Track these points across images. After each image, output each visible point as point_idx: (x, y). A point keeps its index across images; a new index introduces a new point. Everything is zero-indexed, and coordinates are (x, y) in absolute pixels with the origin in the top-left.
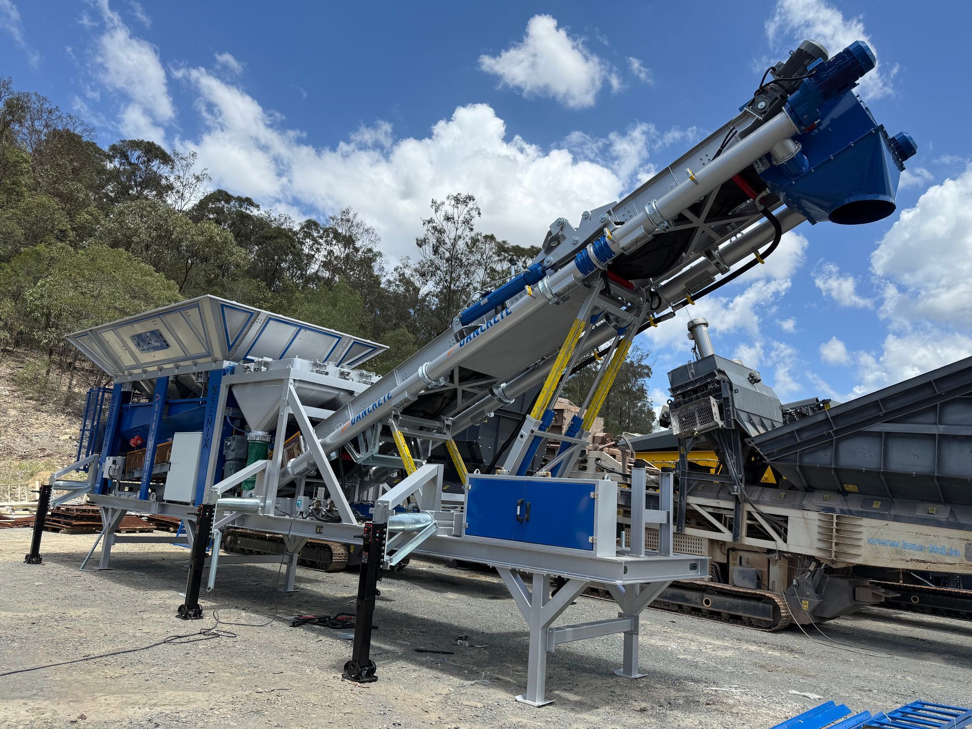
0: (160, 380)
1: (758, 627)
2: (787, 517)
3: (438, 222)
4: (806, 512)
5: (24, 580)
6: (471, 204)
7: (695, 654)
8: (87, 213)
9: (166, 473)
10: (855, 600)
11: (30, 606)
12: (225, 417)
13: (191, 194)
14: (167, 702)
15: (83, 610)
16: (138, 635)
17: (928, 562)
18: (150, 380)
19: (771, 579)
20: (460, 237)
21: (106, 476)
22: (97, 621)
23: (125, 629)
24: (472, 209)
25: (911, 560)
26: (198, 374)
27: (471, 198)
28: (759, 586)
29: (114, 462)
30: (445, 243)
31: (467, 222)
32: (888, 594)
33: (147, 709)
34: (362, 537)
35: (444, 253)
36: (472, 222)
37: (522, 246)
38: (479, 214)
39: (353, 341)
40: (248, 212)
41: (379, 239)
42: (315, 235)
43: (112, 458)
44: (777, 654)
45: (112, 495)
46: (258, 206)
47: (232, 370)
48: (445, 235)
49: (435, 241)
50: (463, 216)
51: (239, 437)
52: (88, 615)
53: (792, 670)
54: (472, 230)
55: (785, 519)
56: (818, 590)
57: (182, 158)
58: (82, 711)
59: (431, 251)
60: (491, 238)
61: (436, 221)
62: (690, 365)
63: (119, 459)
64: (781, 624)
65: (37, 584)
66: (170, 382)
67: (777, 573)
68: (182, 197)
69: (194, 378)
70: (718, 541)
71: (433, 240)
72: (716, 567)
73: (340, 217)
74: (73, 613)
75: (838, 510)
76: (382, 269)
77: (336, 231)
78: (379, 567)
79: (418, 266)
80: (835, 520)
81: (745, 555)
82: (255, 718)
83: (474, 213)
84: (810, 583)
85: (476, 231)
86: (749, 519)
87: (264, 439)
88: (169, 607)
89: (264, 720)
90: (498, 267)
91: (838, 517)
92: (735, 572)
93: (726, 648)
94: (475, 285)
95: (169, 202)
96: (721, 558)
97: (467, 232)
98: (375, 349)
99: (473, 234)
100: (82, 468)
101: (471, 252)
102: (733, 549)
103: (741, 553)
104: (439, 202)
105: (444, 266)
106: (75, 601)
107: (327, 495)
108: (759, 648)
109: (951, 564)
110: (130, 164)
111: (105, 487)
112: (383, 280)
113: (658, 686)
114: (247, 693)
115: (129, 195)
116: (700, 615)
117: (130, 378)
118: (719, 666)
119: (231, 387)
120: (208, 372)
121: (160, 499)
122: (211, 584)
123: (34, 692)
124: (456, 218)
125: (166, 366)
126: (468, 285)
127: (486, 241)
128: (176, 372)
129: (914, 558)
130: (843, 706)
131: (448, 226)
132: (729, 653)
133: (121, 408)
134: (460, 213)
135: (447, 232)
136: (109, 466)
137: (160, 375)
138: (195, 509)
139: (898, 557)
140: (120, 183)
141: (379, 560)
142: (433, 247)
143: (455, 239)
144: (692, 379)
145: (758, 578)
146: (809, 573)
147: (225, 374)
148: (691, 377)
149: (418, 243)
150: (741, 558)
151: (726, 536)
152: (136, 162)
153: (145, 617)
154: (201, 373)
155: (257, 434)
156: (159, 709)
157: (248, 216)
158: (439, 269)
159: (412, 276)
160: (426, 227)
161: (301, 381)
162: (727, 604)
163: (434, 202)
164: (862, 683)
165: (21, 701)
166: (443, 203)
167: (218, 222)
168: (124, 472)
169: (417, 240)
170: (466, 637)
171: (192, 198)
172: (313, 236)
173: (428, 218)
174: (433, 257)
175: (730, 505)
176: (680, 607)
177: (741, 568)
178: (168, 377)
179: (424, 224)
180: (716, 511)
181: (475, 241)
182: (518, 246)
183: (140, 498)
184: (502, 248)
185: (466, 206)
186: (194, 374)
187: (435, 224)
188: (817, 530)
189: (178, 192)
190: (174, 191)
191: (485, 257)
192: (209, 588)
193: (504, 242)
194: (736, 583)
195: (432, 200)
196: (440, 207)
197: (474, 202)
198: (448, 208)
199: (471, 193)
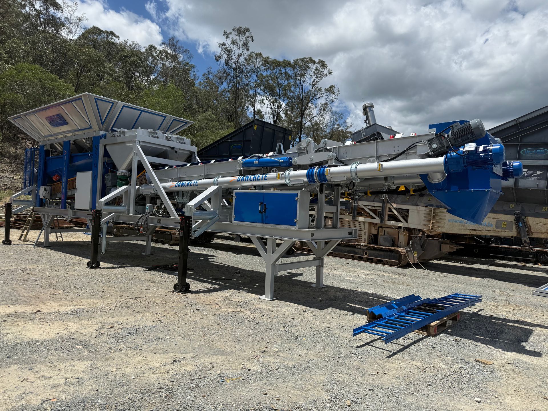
0: (65, 142)
1: (391, 265)
2: (409, 210)
3: (228, 45)
4: (419, 207)
5: (3, 252)
6: (247, 34)
7: (355, 277)
8: (13, 42)
9: (75, 195)
10: (440, 250)
11: (7, 264)
12: (104, 163)
13: (77, 29)
14: (82, 304)
15: (36, 266)
16: (66, 276)
17: (477, 230)
18: (60, 143)
19: (399, 241)
20: (241, 55)
21: (41, 197)
22: (44, 270)
23: (59, 273)
24: (248, 37)
25: (469, 229)
26: (87, 139)
27: (248, 30)
28: (393, 245)
29: (45, 189)
30: (232, 59)
31: (245, 45)
32: (458, 247)
33: (72, 307)
34: (179, 223)
35: (232, 65)
36: (249, 45)
37: (278, 60)
38: (253, 40)
39: (173, 118)
40: (112, 40)
41: (192, 57)
42: (155, 54)
43: (43, 187)
44: (397, 277)
45: (46, 207)
46: (118, 37)
47: (105, 136)
48: (232, 53)
49: (226, 57)
50: (243, 41)
51: (113, 174)
52: (39, 268)
53: (403, 283)
54: (248, 50)
55: (408, 211)
56: (422, 247)
57: (68, 6)
58: (38, 309)
59: (224, 63)
60: (260, 55)
61: (227, 44)
62: (363, 130)
63: (48, 188)
64: (402, 263)
65: (10, 254)
66: (71, 144)
67: (403, 238)
68: (71, 31)
69: (84, 141)
70: (373, 223)
71: (225, 57)
72: (372, 237)
73: (168, 43)
74: (31, 267)
75: (435, 205)
76: (195, 75)
77: (167, 52)
78: (189, 238)
79: (217, 73)
80: (433, 211)
81: (387, 230)
82: (127, 309)
83: (249, 39)
84: (418, 242)
85: (251, 50)
86: (389, 212)
87: (126, 175)
88: (83, 263)
89: (132, 310)
90: (264, 74)
91: (434, 209)
92: (381, 239)
93: (372, 275)
94: (251, 84)
95: (63, 34)
96: (374, 232)
97: (245, 51)
98: (186, 123)
99: (249, 53)
100: (27, 193)
101: (248, 64)
102: (381, 227)
103: (384, 229)
104: (228, 33)
105: (232, 73)
106: (31, 261)
107: (162, 204)
108: (388, 274)
109: (488, 231)
110: (36, 10)
111: (42, 203)
112: (197, 82)
113: (332, 291)
114: (123, 299)
115: (38, 30)
116: (363, 260)
117: (48, 142)
118: (366, 282)
119: (105, 146)
120: (92, 137)
121: (72, 208)
122: (103, 251)
123: (13, 301)
124: (239, 42)
125: (68, 135)
126: (247, 85)
127: (257, 57)
128: (74, 138)
129: (471, 228)
130: (418, 296)
131: (234, 48)
132: (373, 277)
133: (45, 159)
134: (241, 40)
135: (234, 51)
136: (42, 192)
137: (65, 140)
138: (91, 213)
139: (463, 228)
140: (31, 23)
141: (189, 234)
142: (225, 61)
143: (238, 56)
144: (363, 138)
145: (393, 241)
146: (418, 238)
147: (101, 139)
148: (363, 136)
149: (216, 59)
150: (384, 231)
151: (377, 221)
152: (39, 9)
153: (70, 268)
154: (88, 138)
155: (122, 171)
156: (78, 307)
157: (113, 44)
158: (229, 75)
159: (214, 79)
160: (220, 49)
161: (143, 142)
162: (376, 254)
163: (225, 32)
164: (435, 288)
165: (7, 306)
166: (231, 33)
167: (95, 47)
168: (51, 195)
169: (215, 56)
170: (239, 272)
171: (77, 32)
172: (153, 55)
173: (222, 43)
174: (225, 67)
175: (380, 204)
176: (353, 256)
177: (384, 237)
178: (70, 141)
179: (219, 46)
180: (373, 208)
181: (250, 57)
182: (275, 60)
183: (62, 208)
184: (267, 62)
185: (245, 35)
186: (84, 139)
187: (226, 47)
188: (423, 215)
189: (68, 28)
190: (66, 27)
191: (256, 68)
192: (103, 253)
193: (268, 58)
194: (381, 244)
195: (224, 31)
196: (229, 36)
197: (250, 32)
198: (233, 36)
199: (247, 27)
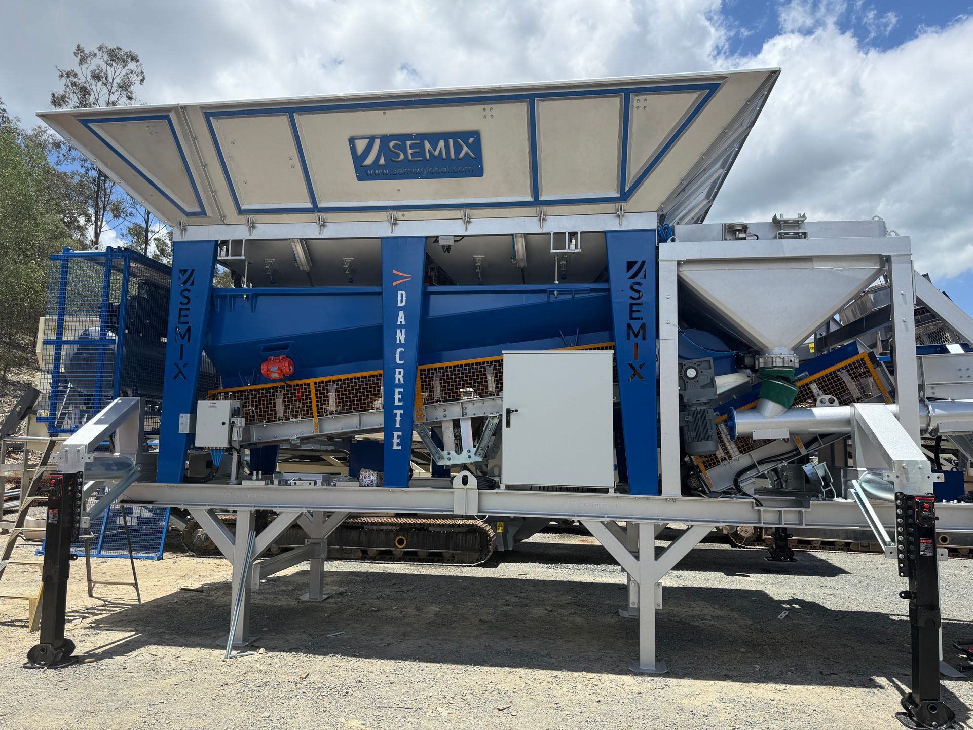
3: (82, 78)
6: (132, 66)
24: (132, 72)
27: (134, 58)
31: (124, 87)
36: (132, 88)
38: (142, 80)
48: (92, 97)
50: (119, 78)
54: (130, 98)
61: (80, 75)
71: (74, 101)
83: (133, 78)
85: (136, 101)
97: (125, 100)
104: (87, 52)
124: (109, 79)
131: (98, 87)
134: (114, 74)
135: (96, 94)
147: (664, 240)
149: (54, 102)
160: (64, 81)
163: (79, 49)
166: (94, 54)
169: (53, 95)
173: (68, 69)
179: (62, 76)
185: (125, 67)
187: (77, 80)
195: (78, 46)
196: (89, 59)
197: (139, 63)
198: (98, 62)
199: (135, 51)
